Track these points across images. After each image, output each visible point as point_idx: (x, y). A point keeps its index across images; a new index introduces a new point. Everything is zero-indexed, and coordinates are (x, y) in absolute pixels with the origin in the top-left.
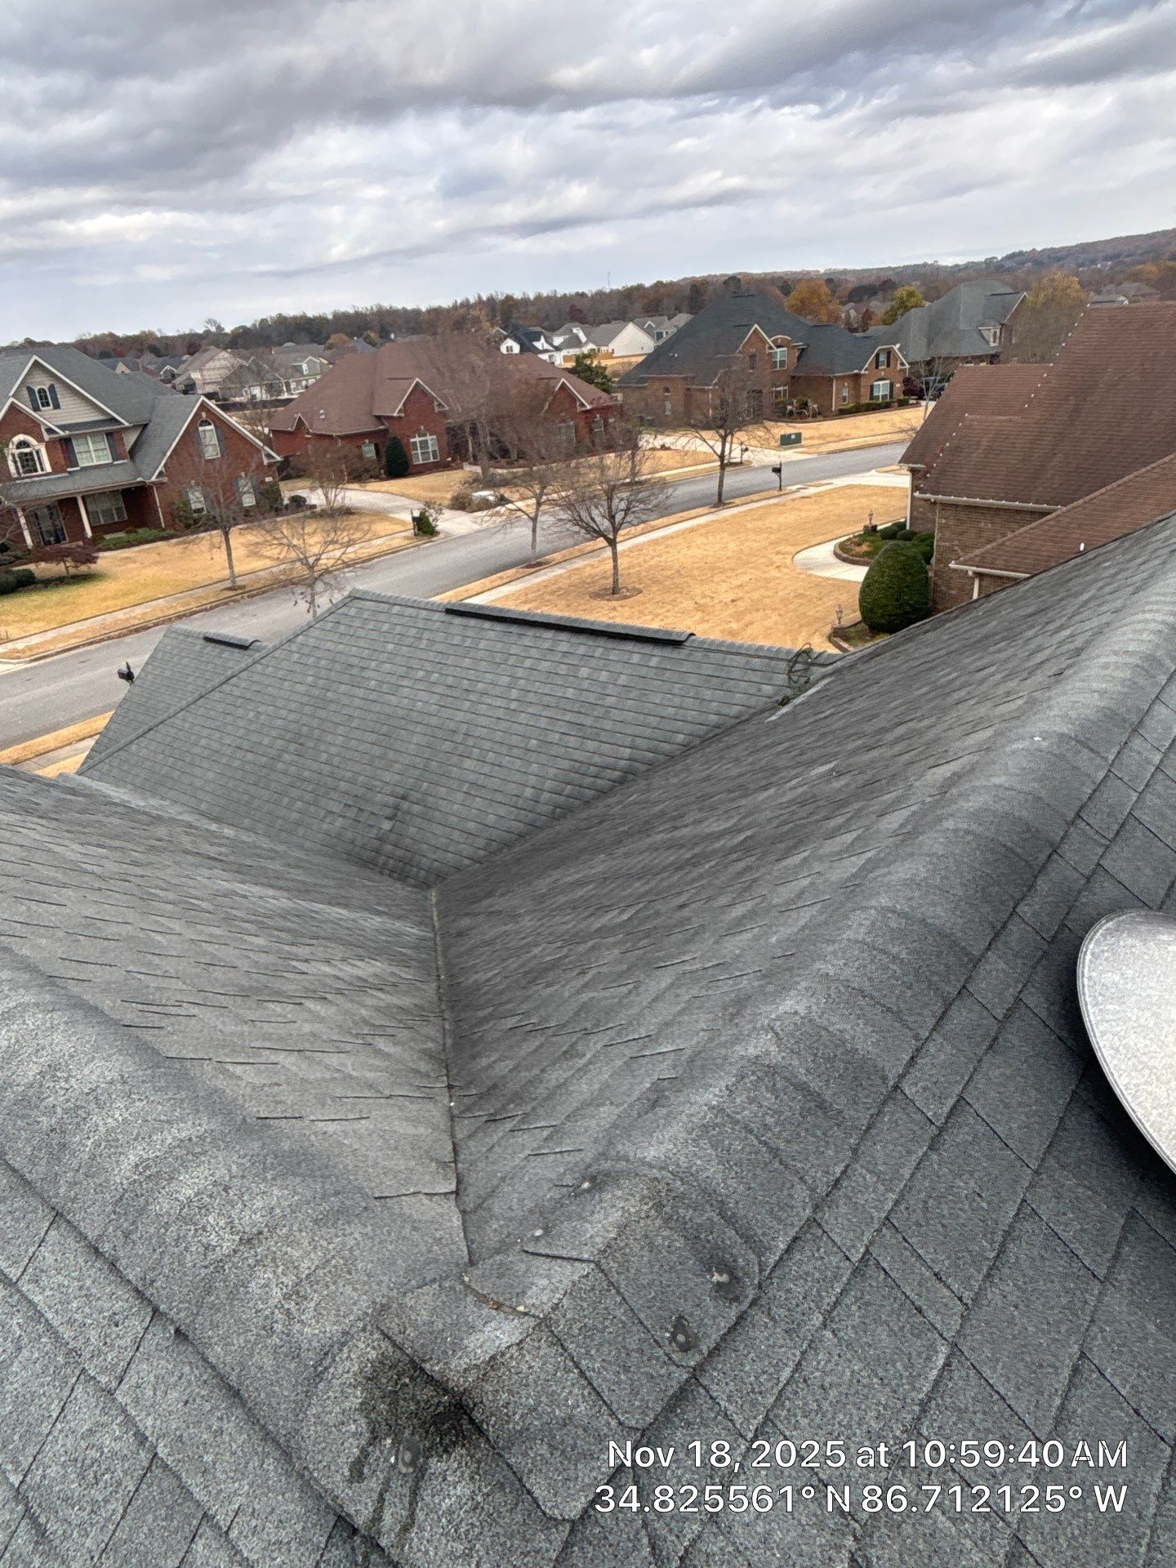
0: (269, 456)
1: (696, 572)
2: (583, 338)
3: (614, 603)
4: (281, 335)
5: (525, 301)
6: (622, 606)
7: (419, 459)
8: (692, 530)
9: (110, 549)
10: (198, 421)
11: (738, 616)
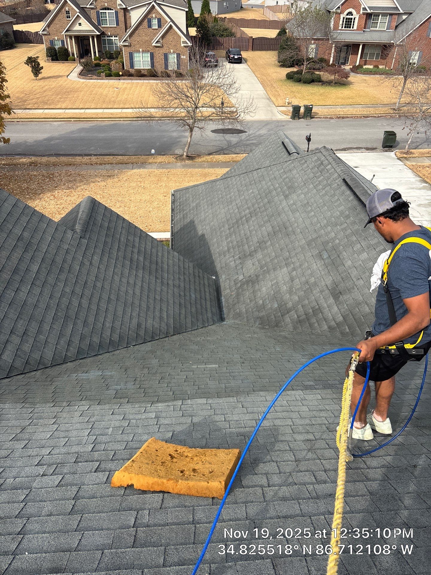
9: (361, 74)
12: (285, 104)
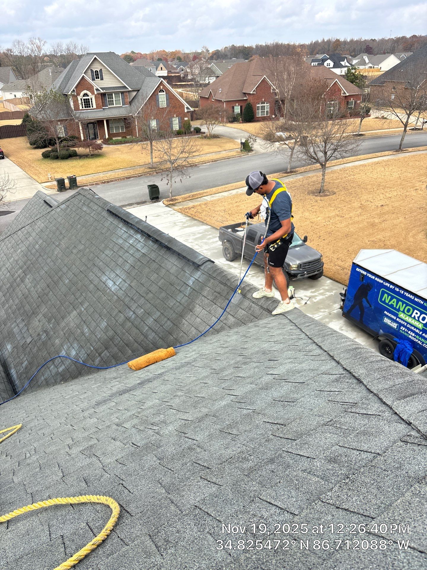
0: (187, 108)
1: (369, 187)
2: (367, 61)
3: (319, 198)
4: (232, 54)
5: (345, 42)
6: (321, 200)
7: (259, 114)
8: (378, 163)
9: (113, 144)
10: (159, 90)
11: (381, 215)
12: (49, 179)
